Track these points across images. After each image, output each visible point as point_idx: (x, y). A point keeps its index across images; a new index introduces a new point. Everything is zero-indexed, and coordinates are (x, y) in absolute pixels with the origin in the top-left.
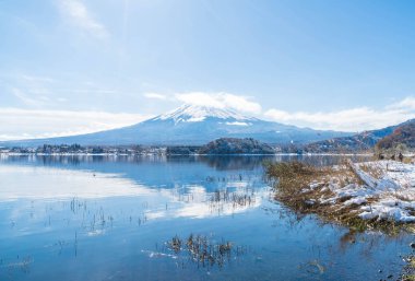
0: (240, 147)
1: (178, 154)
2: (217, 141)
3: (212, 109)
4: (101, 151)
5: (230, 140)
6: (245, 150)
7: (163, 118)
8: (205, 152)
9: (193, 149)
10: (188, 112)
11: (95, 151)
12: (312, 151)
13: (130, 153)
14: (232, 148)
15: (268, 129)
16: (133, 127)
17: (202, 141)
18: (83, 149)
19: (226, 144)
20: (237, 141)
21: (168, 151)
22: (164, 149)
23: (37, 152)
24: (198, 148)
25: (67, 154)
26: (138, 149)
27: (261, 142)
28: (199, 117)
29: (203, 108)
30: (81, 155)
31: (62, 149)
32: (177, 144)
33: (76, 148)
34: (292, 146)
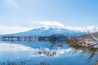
0: (59, 37)
1: (41, 39)
2: (52, 35)
3: (51, 26)
4: (20, 38)
5: (56, 35)
6: (60, 38)
7: (37, 29)
8: (49, 38)
9: (46, 37)
10: (44, 27)
11: (18, 38)
12: (80, 38)
13: (28, 38)
14: (57, 37)
15: (67, 32)
16: (29, 31)
17: (48, 35)
18: (15, 37)
19: (55, 36)
20: (58, 35)
21: (38, 38)
22: (38, 37)
23: (2, 38)
24: (47, 37)
25: (10, 39)
26: (30, 37)
27: (65, 35)
28: (47, 28)
29: (49, 26)
30: (14, 39)
31: (9, 37)
32: (41, 36)
33: (13, 37)
34: (74, 37)
